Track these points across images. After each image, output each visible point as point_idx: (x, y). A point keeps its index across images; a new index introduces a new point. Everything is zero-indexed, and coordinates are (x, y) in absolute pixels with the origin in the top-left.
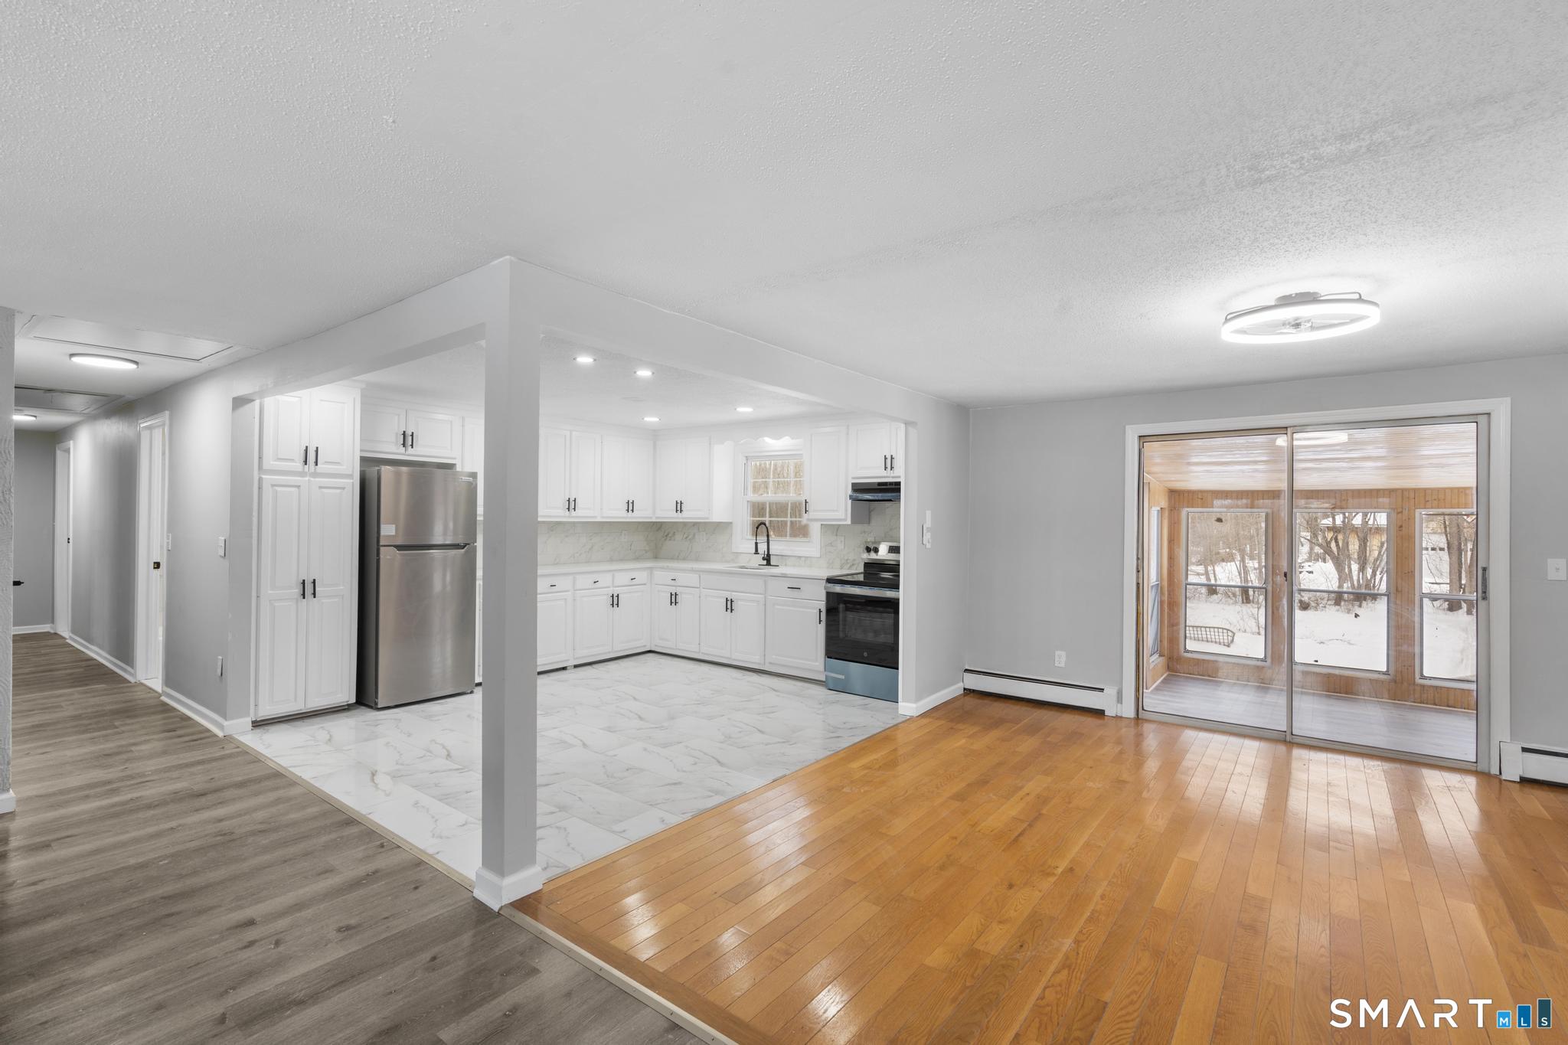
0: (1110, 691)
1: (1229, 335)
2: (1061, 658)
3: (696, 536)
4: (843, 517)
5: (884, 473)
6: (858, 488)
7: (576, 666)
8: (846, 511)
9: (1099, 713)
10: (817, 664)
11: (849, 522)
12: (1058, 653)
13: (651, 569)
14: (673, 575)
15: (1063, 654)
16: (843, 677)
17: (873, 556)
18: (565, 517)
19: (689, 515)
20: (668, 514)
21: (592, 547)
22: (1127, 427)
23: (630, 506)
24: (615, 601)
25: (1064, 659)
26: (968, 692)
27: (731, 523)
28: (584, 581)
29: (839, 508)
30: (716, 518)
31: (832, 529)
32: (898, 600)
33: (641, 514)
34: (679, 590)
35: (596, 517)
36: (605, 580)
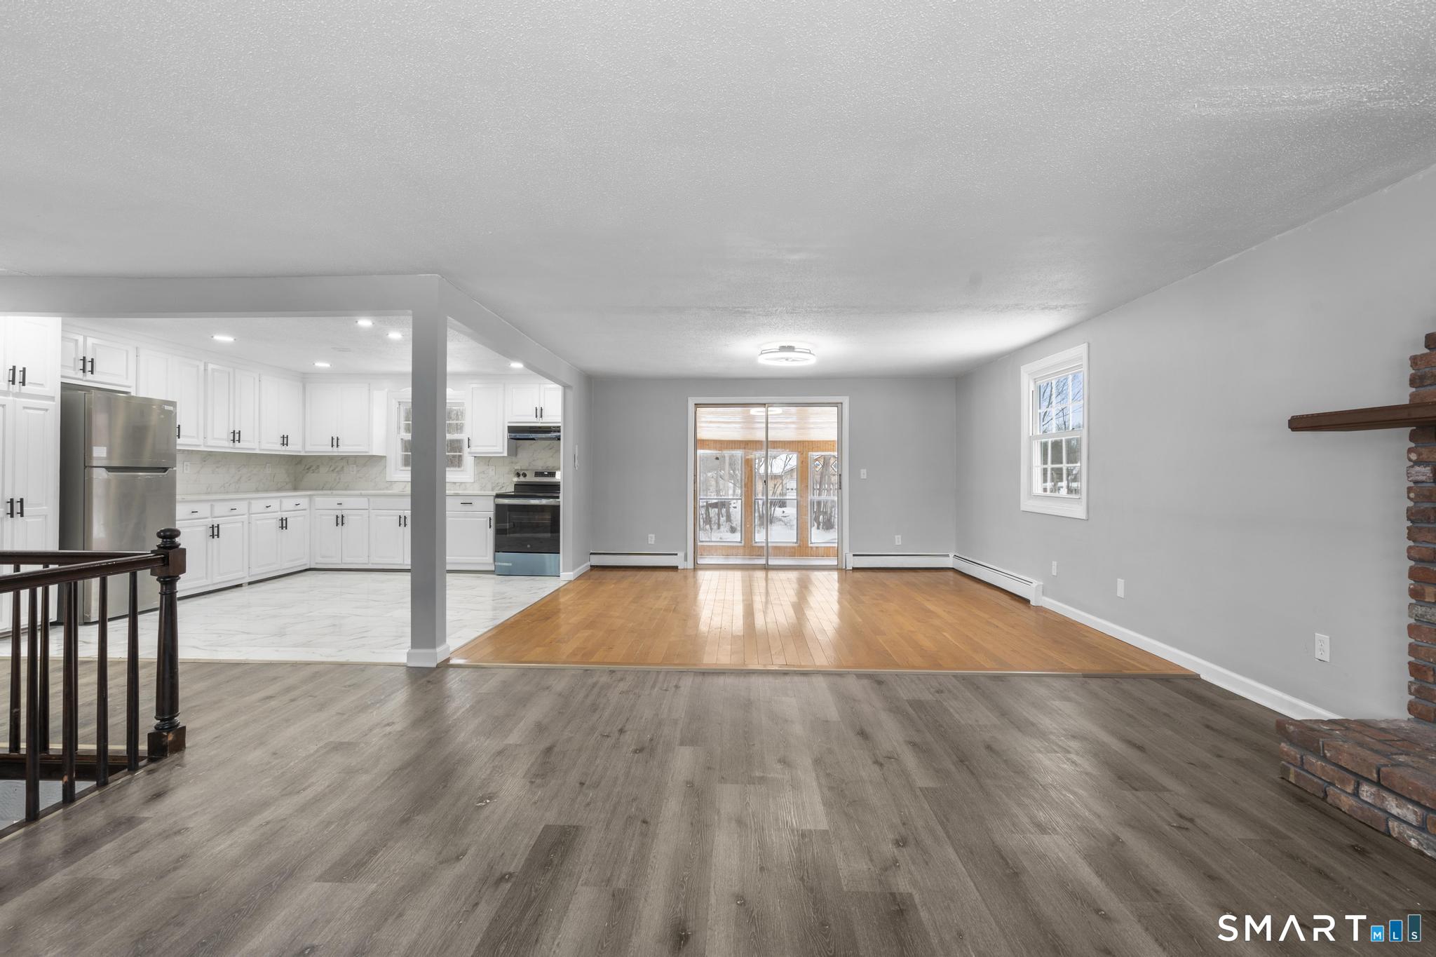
0: (681, 554)
1: (764, 361)
2: (652, 539)
3: (345, 468)
4: (501, 451)
5: (535, 420)
6: (512, 430)
7: (250, 583)
8: (503, 446)
9: (675, 568)
10: (487, 558)
11: (506, 454)
12: (650, 535)
13: (310, 496)
14: (339, 500)
15: (653, 536)
16: (511, 564)
17: (522, 479)
18: (229, 448)
19: (345, 449)
20: (324, 448)
21: (241, 478)
22: (689, 398)
23: (285, 441)
24: (284, 524)
25: (654, 539)
26: (593, 567)
27: (385, 457)
28: (258, 505)
29: (498, 444)
30: (376, 451)
31: (484, 461)
32: (558, 507)
33: (294, 448)
34: (345, 513)
35: (254, 449)
36: (275, 504)
